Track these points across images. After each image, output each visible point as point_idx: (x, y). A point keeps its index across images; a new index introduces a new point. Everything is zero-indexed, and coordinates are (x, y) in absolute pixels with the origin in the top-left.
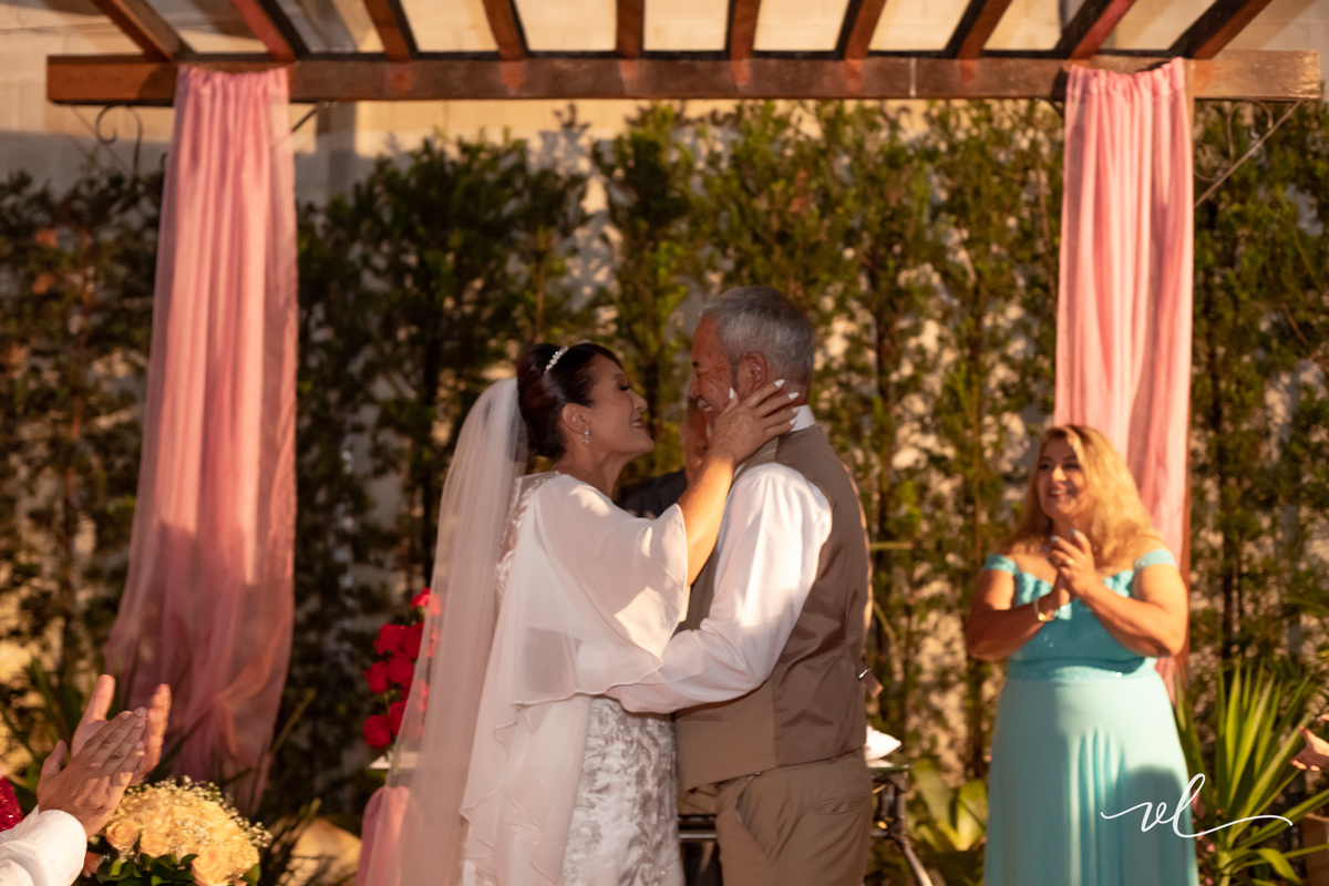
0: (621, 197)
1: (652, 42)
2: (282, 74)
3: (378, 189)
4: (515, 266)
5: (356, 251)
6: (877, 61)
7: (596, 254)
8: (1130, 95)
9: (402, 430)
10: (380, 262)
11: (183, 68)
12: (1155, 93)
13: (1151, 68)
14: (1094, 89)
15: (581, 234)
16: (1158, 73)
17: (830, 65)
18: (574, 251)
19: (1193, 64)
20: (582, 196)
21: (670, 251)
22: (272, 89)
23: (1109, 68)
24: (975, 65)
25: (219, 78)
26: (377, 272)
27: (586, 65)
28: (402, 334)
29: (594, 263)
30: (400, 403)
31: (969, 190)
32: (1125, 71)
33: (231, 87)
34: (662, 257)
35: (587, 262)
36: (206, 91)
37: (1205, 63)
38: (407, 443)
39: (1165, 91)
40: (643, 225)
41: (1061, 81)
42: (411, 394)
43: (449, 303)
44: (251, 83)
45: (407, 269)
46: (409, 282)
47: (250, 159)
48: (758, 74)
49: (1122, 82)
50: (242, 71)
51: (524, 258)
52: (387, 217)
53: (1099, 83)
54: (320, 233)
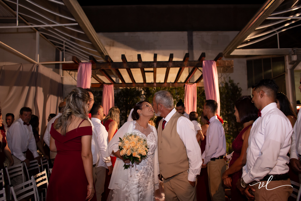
0: (145, 93)
1: (147, 82)
2: (113, 85)
3: (122, 92)
4: (135, 99)
5: (120, 98)
6: (167, 84)
7: (143, 98)
8: (191, 87)
9: (124, 116)
10: (122, 99)
11: (104, 84)
12: (193, 86)
13: (193, 84)
14: (187, 86)
15: (142, 96)
16: (193, 85)
17: (163, 84)
18: (141, 98)
19: (197, 84)
20: (142, 92)
21: (150, 98)
22: (112, 86)
23: (189, 84)
24: (177, 84)
25: (107, 85)
26: (121, 100)
27: (141, 84)
28: (124, 106)
29: (143, 99)
30: (124, 113)
31: (179, 92)
32: (190, 84)
33: (108, 86)
34: (149, 99)
35: (142, 99)
36: (106, 87)
37: (198, 83)
38: (124, 117)
39: (194, 86)
40: (147, 96)
41: (184, 85)
42: (125, 112)
43: (129, 103)
44: (110, 86)
45: (125, 100)
46: (125, 101)
47: (110, 93)
48: (156, 85)
49: (190, 85)
50: (109, 85)
51: (136, 99)
52: (122, 95)
53: (188, 85)
54: (116, 96)
